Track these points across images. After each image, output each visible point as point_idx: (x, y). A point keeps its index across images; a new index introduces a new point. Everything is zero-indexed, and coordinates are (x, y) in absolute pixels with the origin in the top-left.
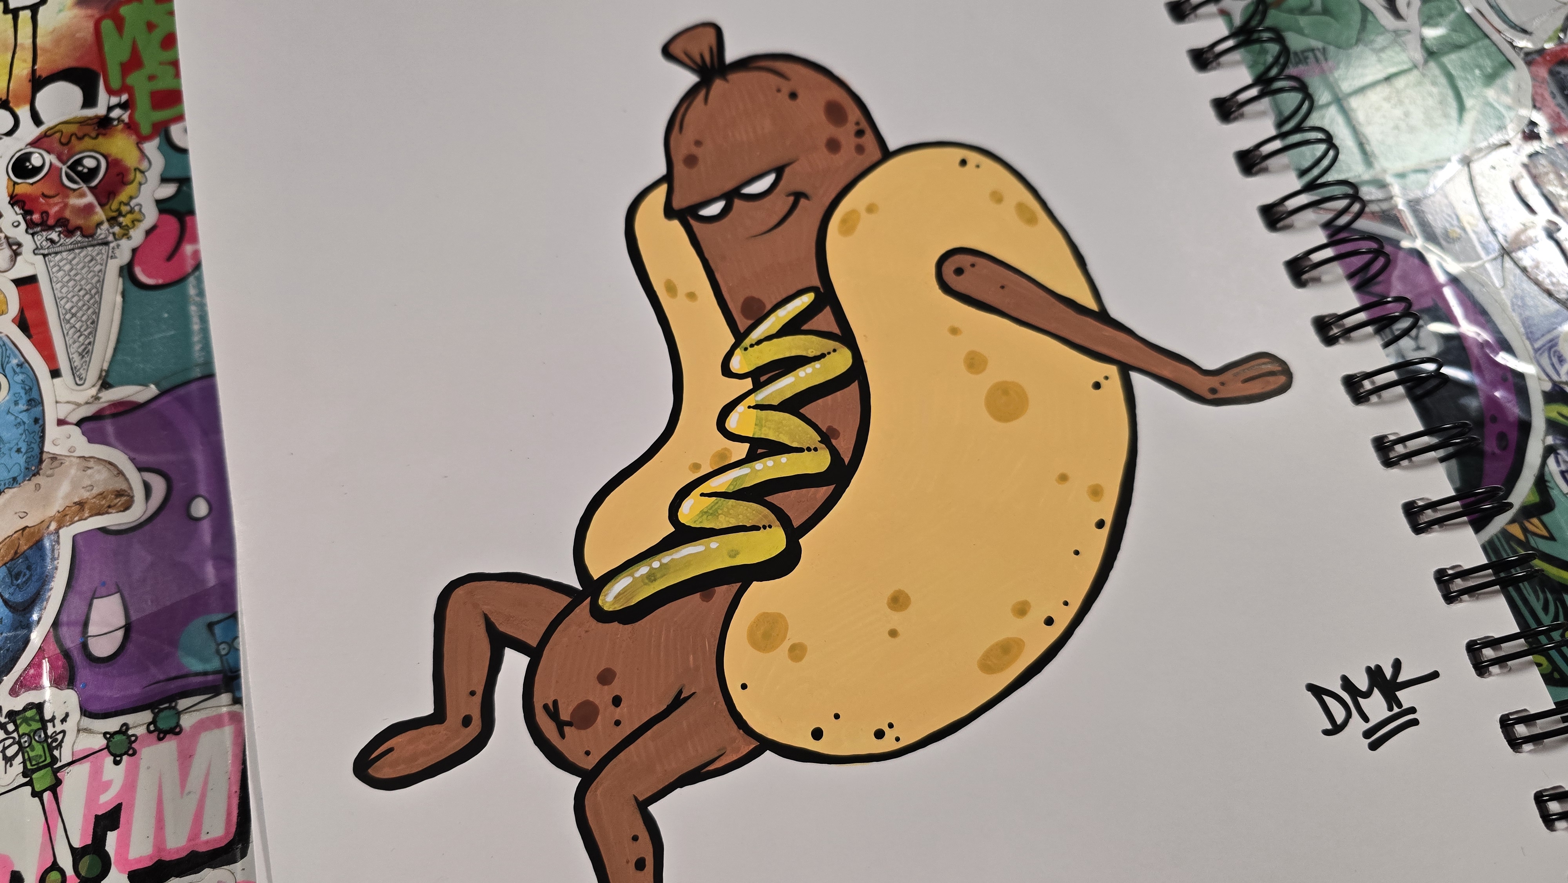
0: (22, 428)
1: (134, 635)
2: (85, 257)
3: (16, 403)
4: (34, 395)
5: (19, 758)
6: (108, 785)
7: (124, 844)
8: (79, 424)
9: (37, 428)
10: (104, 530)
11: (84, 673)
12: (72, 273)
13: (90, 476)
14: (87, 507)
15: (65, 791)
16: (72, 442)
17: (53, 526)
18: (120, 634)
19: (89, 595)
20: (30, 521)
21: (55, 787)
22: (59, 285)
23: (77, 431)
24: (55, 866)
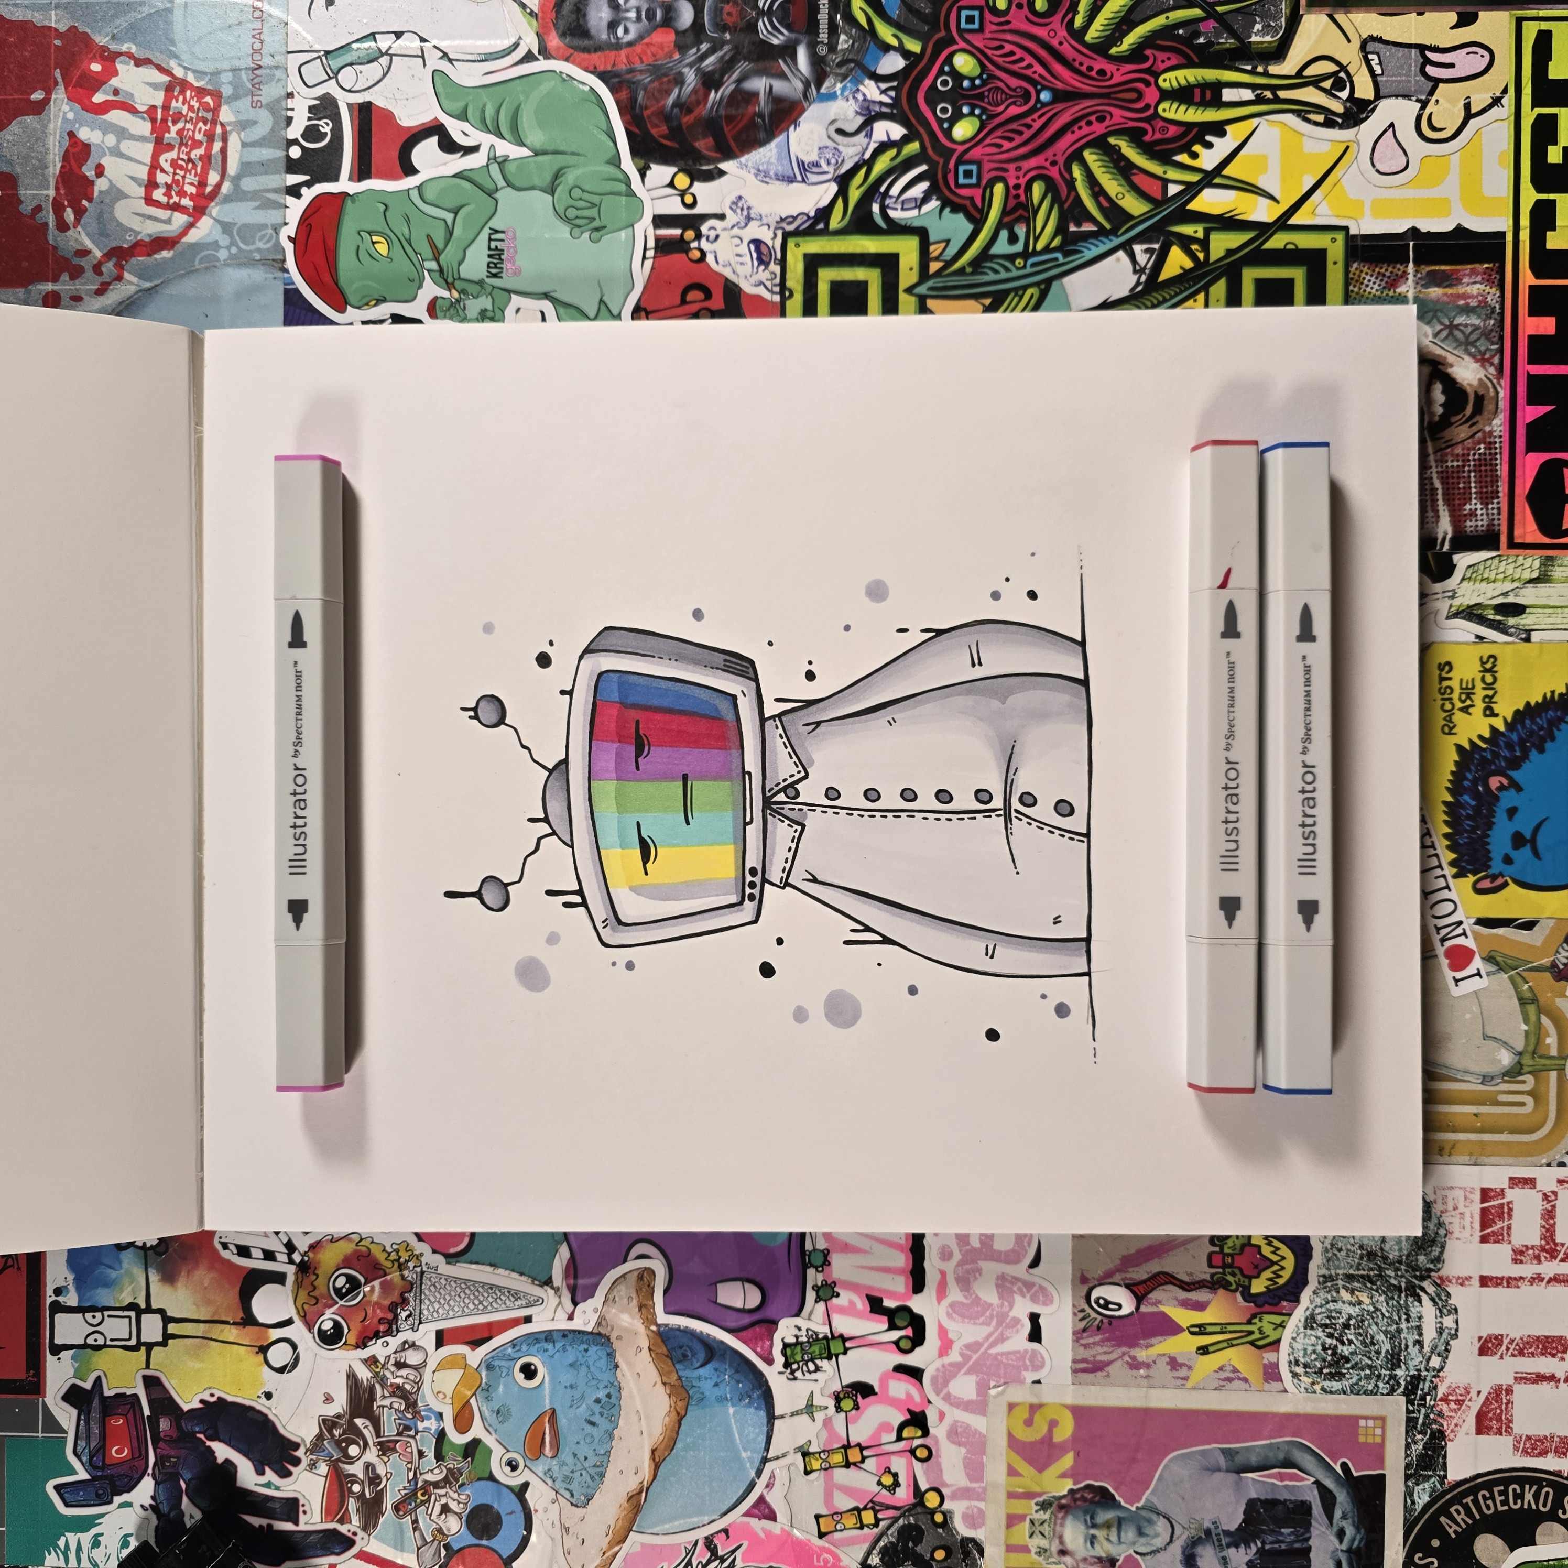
0: (568, 1347)
1: (751, 1276)
2: (430, 1290)
3: (547, 1350)
4: (543, 1336)
5: (818, 1362)
6: (852, 1303)
7: (893, 1295)
8: (575, 1303)
9: (570, 1336)
10: (665, 1292)
11: (768, 1313)
12: (442, 1301)
13: (621, 1298)
14: (645, 1302)
15: (847, 1332)
16: (590, 1311)
17: (654, 1328)
18: (747, 1285)
19: (712, 1305)
20: (645, 1344)
21: (843, 1339)
22: (451, 1313)
23: (580, 1307)
24: (896, 1343)
